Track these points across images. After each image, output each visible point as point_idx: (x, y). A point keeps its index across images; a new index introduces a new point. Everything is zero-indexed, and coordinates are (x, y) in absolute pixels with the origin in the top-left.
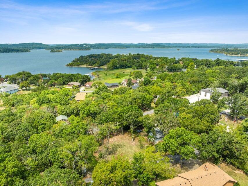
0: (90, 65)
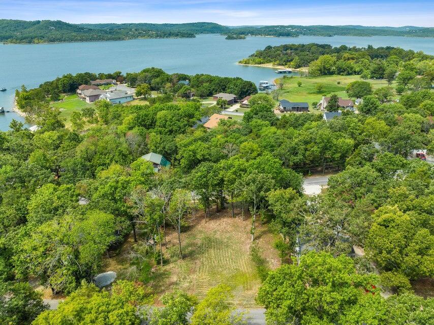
0: (280, 65)
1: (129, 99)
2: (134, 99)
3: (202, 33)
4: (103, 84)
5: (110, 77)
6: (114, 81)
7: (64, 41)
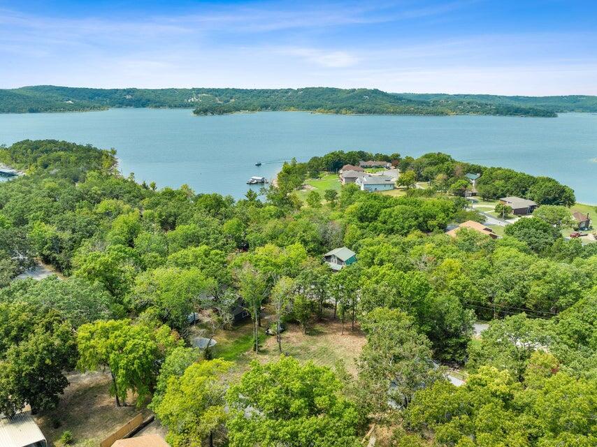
1: (388, 187)
2: (395, 188)
3: (573, 110)
4: (373, 167)
5: (386, 159)
6: (388, 165)
7: (374, 112)
